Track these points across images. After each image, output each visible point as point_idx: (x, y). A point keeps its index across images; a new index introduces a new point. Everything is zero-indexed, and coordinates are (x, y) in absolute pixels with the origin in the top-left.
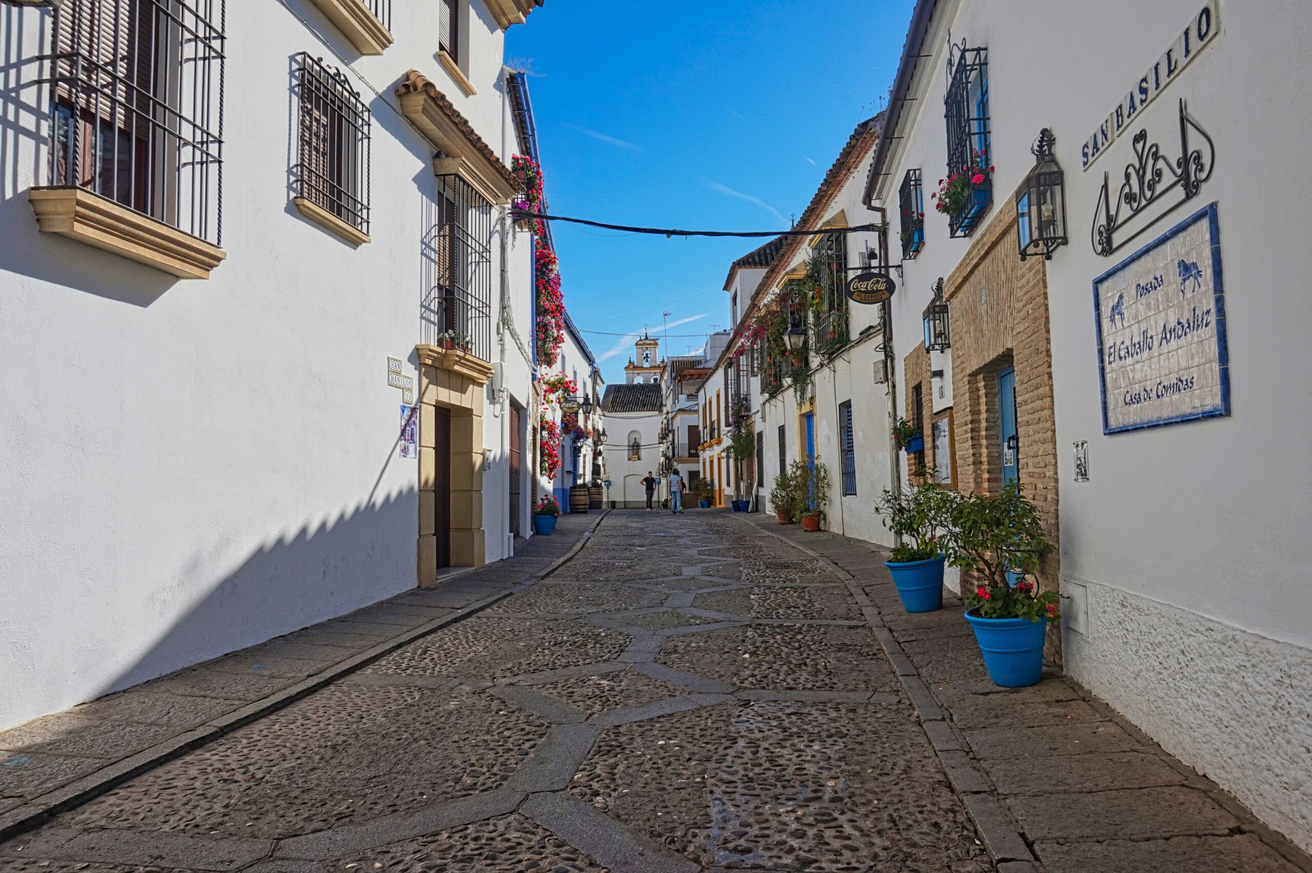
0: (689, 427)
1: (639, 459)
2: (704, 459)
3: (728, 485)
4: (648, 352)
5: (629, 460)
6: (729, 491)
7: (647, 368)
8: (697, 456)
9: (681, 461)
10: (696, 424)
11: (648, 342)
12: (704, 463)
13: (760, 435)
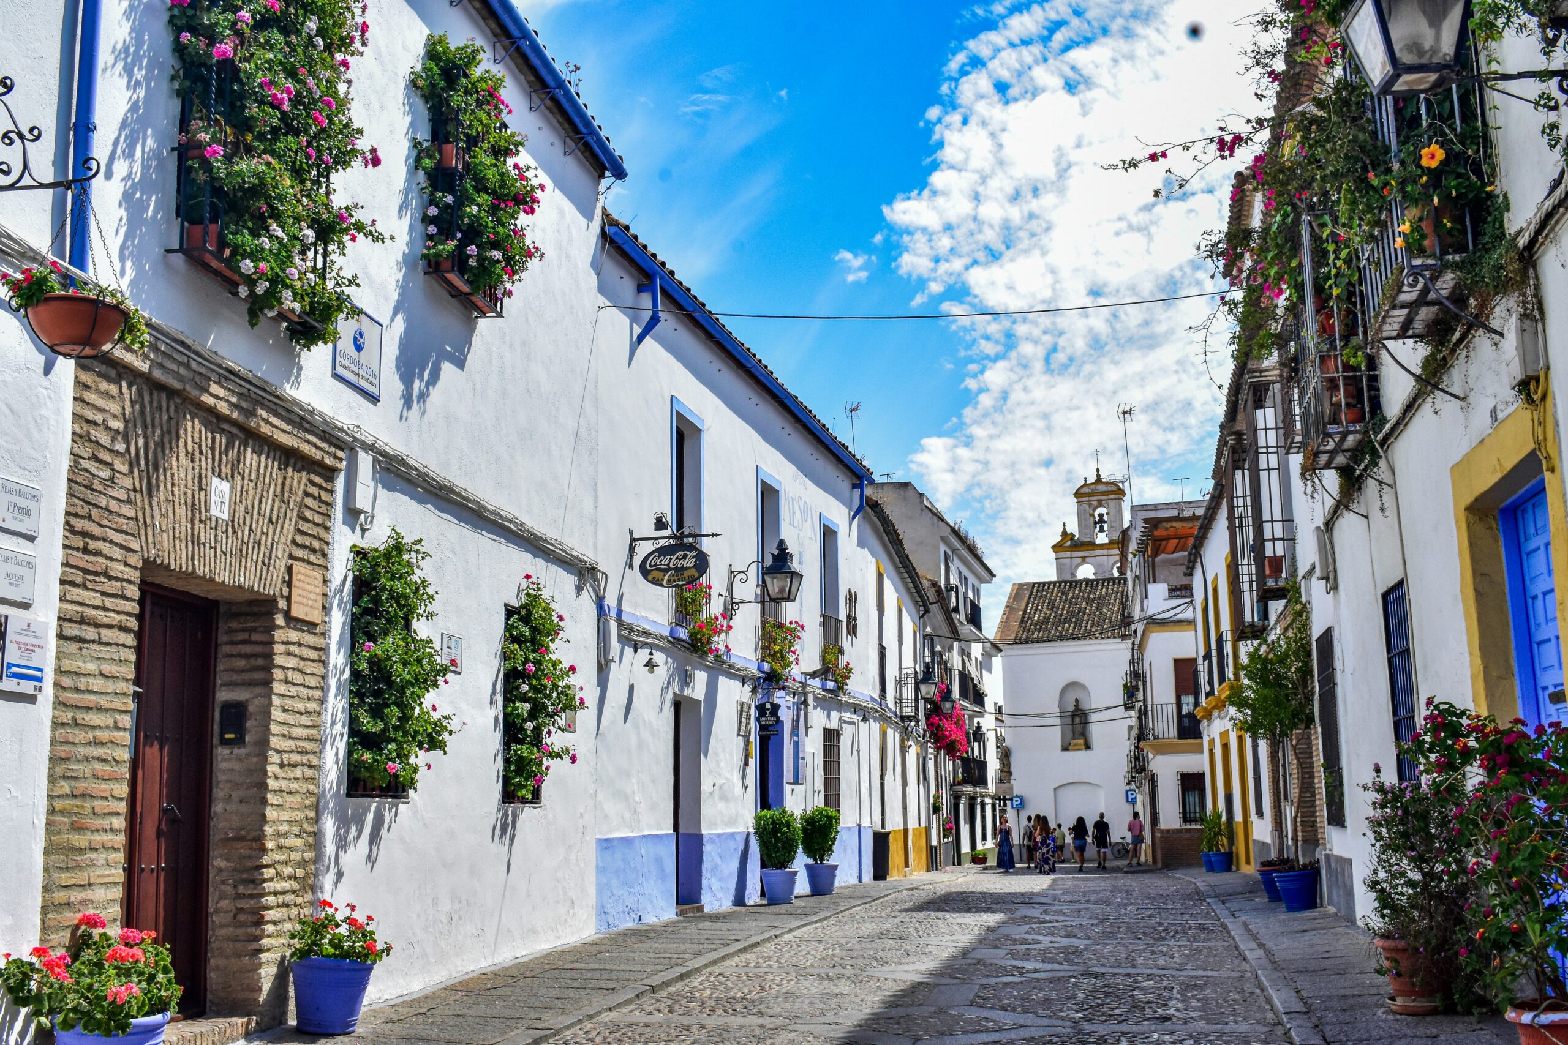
0: (1177, 662)
1: (1088, 747)
2: (1211, 742)
3: (1260, 813)
4: (1101, 510)
5: (1065, 748)
6: (1262, 830)
7: (1102, 546)
8: (1198, 735)
9: (1164, 749)
10: (1193, 655)
11: (1101, 488)
12: (1211, 751)
13: (1327, 640)
